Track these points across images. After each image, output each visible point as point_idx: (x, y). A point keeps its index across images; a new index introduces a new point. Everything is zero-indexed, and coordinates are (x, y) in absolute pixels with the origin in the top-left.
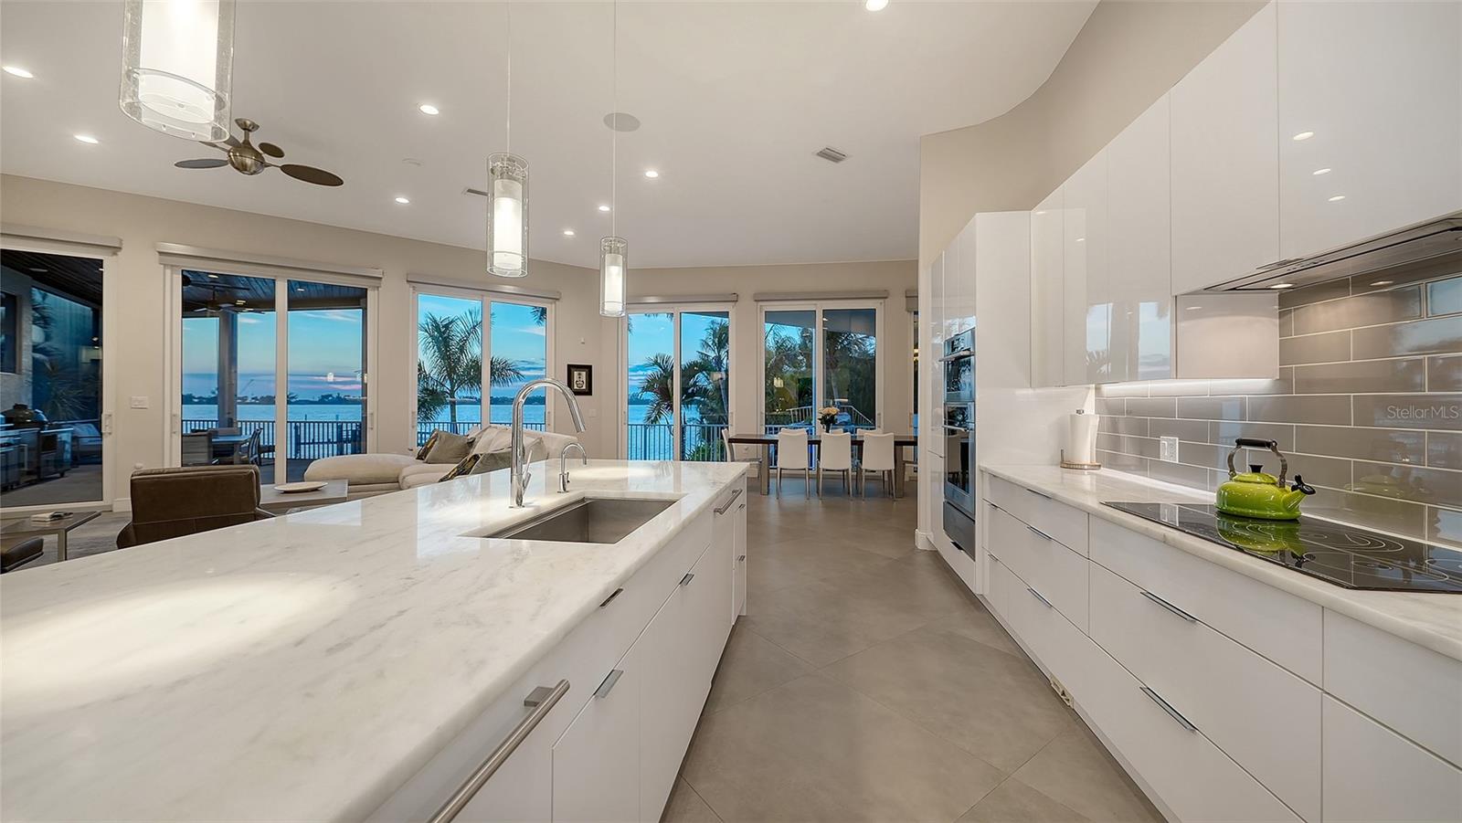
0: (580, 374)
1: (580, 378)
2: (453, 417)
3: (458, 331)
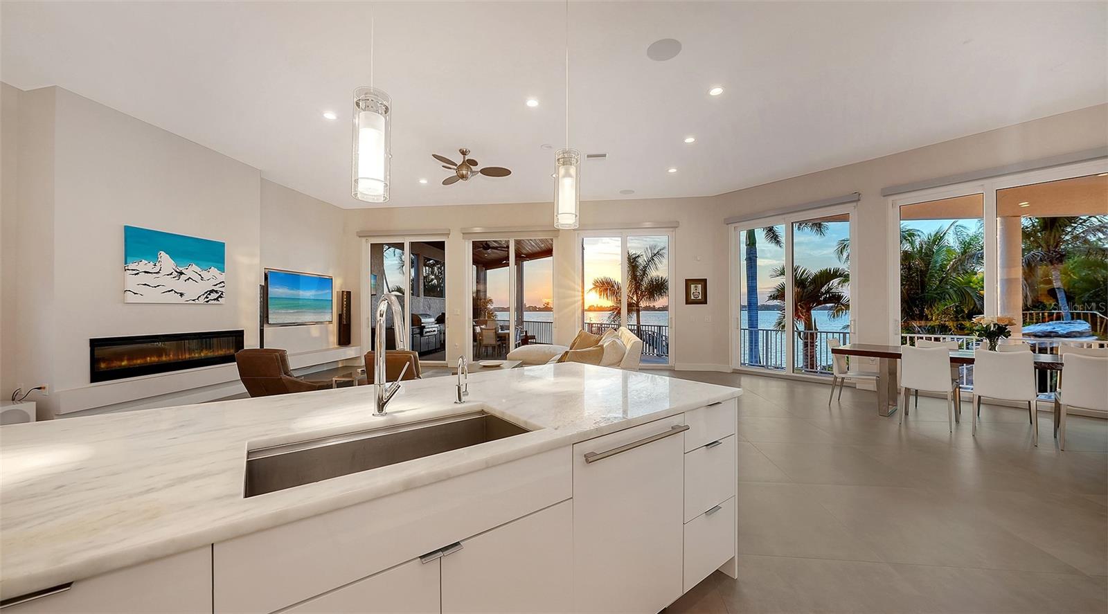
0: (696, 287)
1: (696, 290)
2: (638, 322)
3: (642, 261)
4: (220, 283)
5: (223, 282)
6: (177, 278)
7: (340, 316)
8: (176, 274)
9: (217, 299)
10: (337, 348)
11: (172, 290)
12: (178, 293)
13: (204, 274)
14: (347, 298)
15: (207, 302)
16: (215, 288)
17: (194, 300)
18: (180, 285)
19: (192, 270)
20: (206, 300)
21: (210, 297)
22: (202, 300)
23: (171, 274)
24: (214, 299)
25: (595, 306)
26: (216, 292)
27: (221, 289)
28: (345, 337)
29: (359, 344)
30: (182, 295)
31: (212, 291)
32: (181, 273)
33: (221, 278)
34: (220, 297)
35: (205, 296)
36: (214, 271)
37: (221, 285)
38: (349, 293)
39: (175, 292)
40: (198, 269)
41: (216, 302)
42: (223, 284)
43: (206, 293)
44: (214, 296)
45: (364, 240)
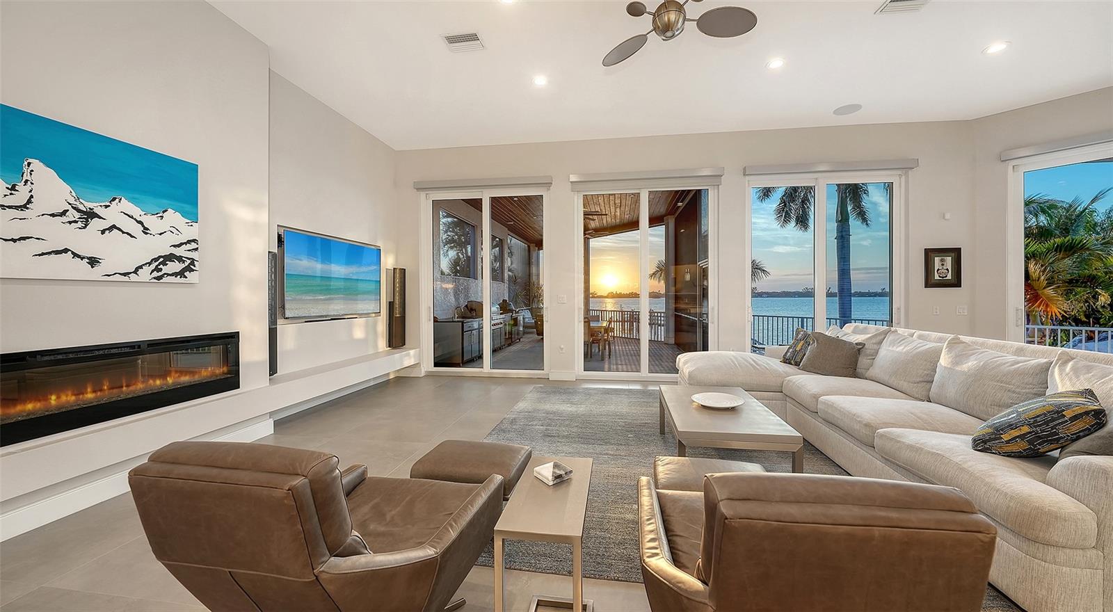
4: (189, 242)
5: (194, 241)
6: (80, 224)
7: (391, 305)
8: (77, 215)
9: (181, 274)
10: (388, 354)
11: (66, 251)
12: (82, 258)
13: (149, 221)
14: (400, 277)
15: (159, 278)
16: (178, 252)
17: (125, 274)
18: (88, 240)
19: (119, 211)
20: (156, 274)
21: (165, 269)
22: (145, 274)
23: (64, 213)
24: (175, 274)
25: (615, 293)
26: (180, 259)
27: (190, 255)
28: (397, 336)
29: (417, 346)
30: (93, 262)
31: (170, 258)
32: (90, 215)
33: (189, 232)
34: (189, 269)
35: (153, 266)
36: (173, 218)
37: (189, 247)
38: (403, 271)
39: (75, 255)
40: (136, 211)
41: (178, 279)
42: (194, 245)
43: (156, 260)
44: (175, 267)
45: (423, 195)
